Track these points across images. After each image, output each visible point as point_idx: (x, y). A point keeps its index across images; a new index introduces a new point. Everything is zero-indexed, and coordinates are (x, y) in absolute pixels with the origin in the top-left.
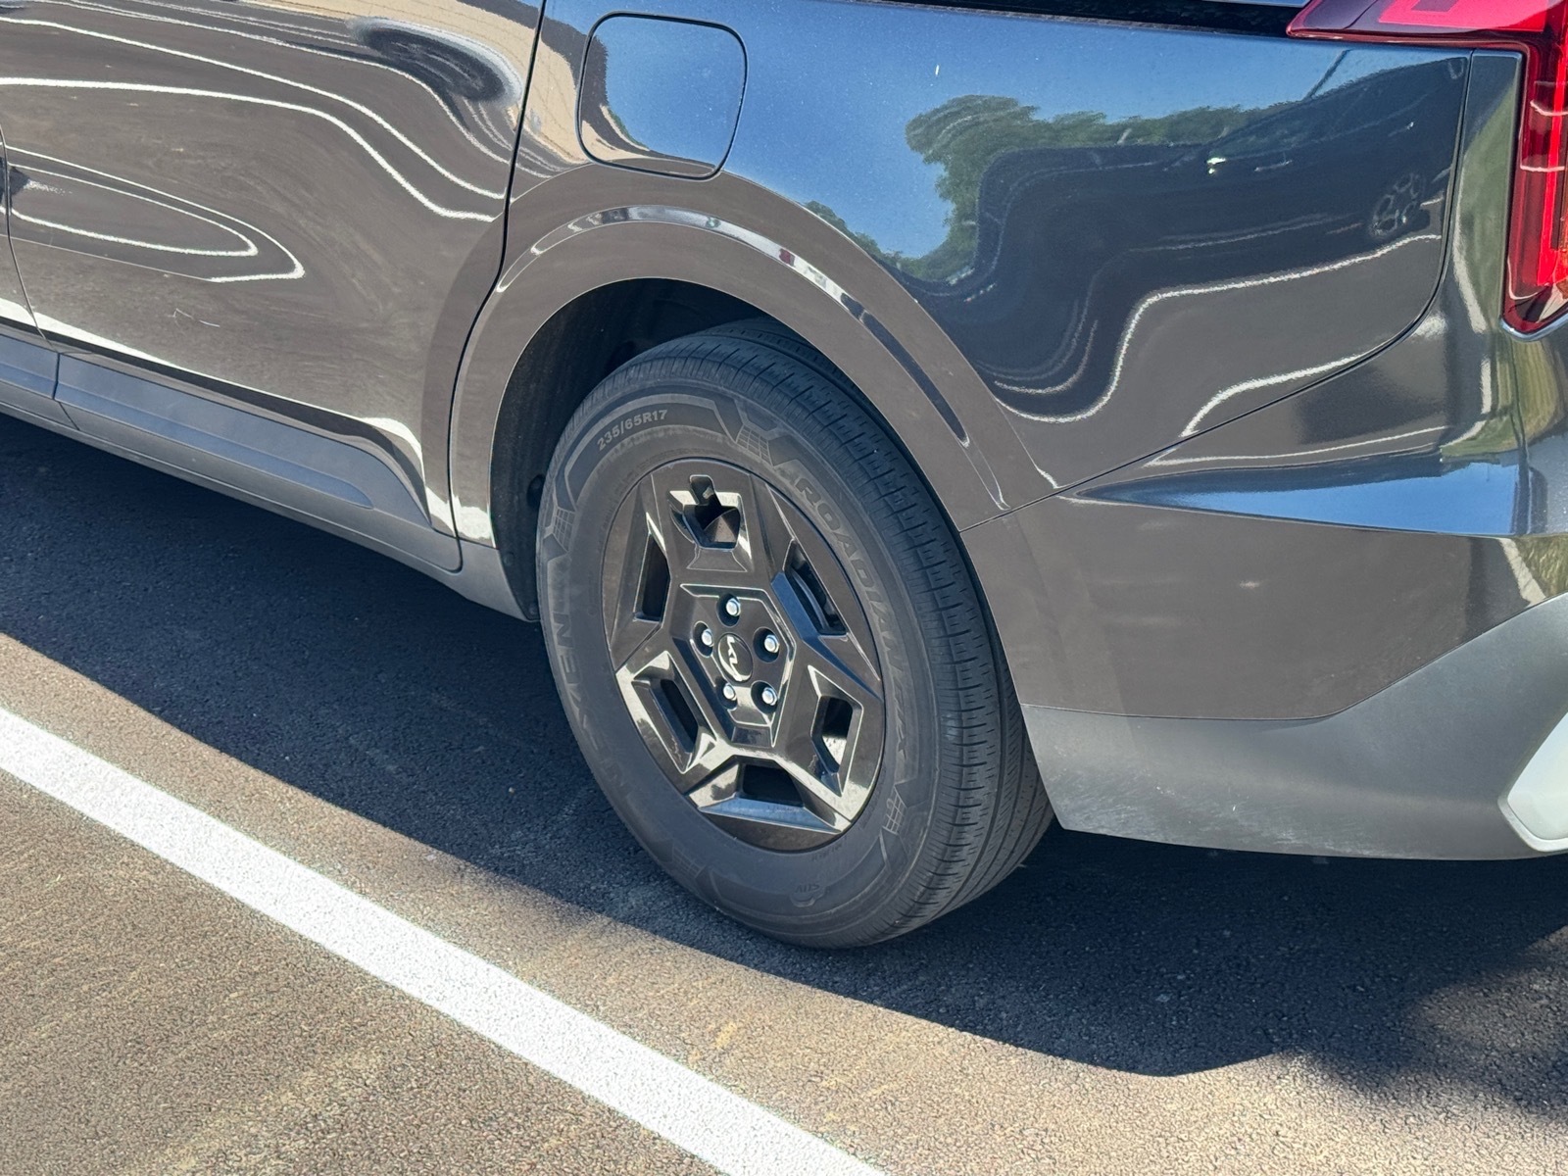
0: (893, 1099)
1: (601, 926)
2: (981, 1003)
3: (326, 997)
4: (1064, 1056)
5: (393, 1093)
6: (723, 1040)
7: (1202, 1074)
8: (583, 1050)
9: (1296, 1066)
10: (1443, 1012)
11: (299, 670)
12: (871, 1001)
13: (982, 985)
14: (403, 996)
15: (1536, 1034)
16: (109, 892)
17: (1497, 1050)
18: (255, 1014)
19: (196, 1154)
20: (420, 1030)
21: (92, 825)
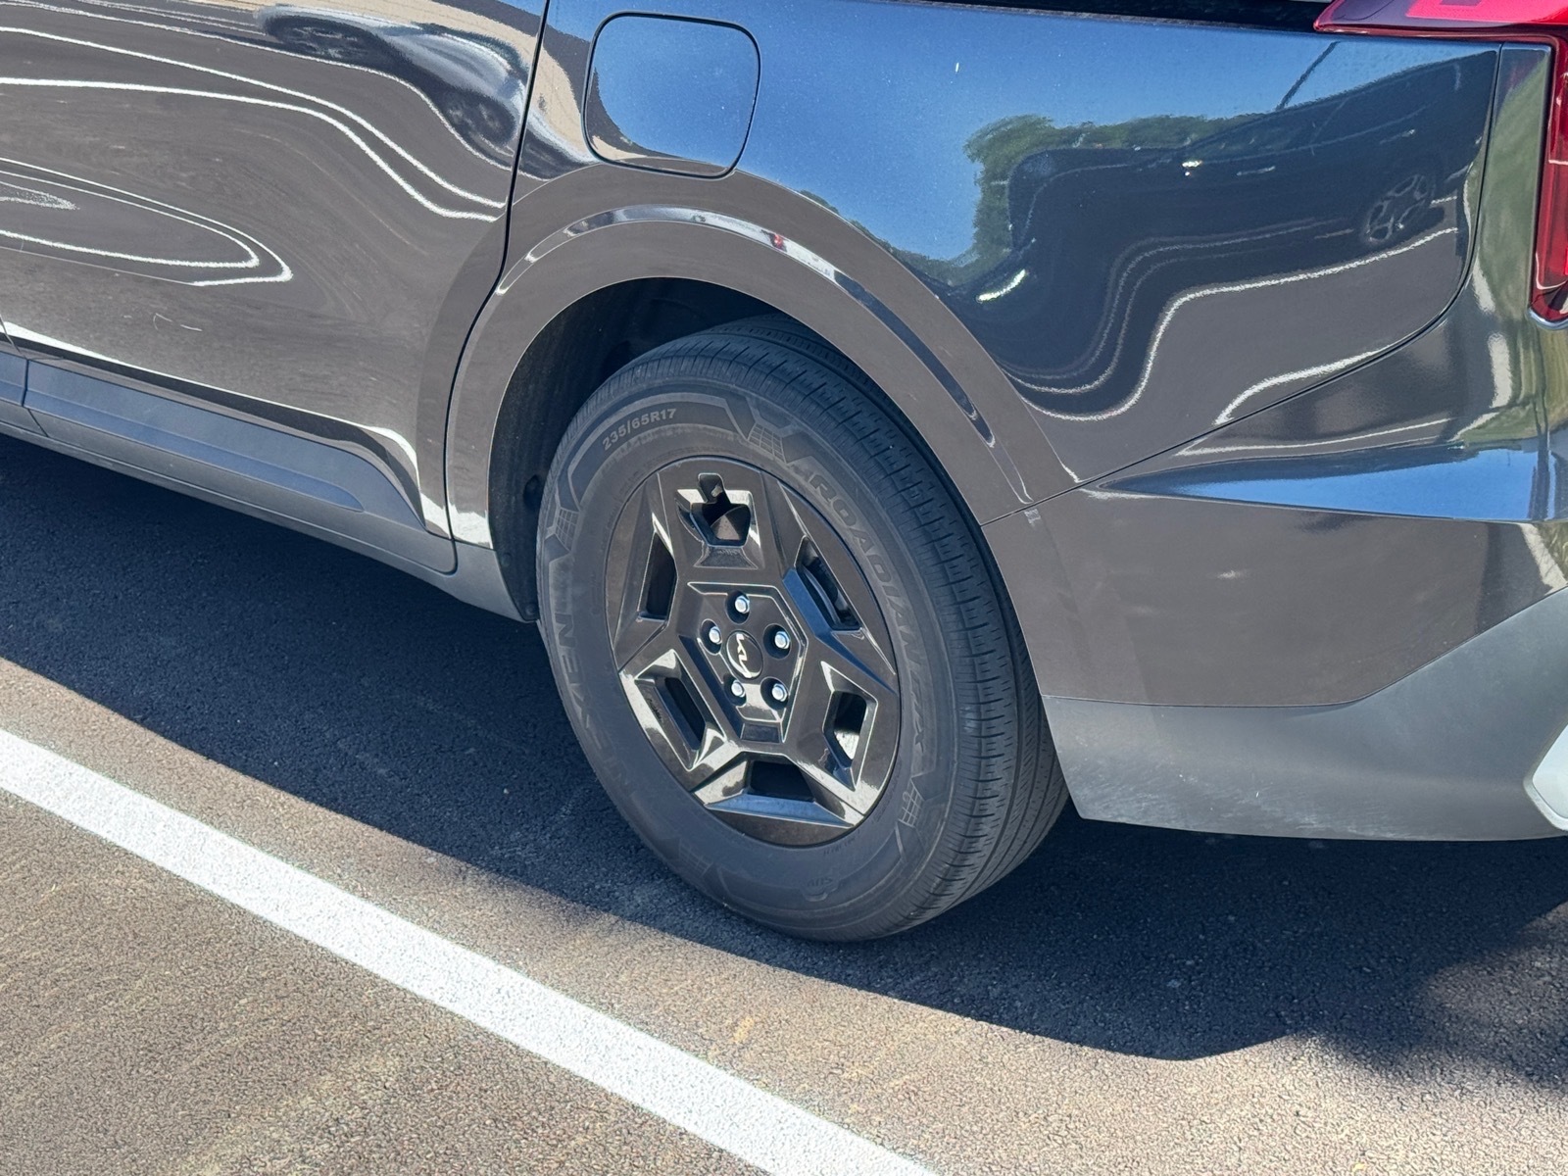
0: (915, 1089)
1: (608, 925)
2: (995, 992)
3: (337, 1001)
4: (1081, 1042)
5: (414, 1094)
6: (740, 1035)
7: (1219, 1057)
8: (602, 1048)
9: (1311, 1046)
10: (1449, 991)
11: (279, 675)
12: (885, 993)
13: (994, 975)
14: (416, 999)
15: (1541, 1010)
16: (107, 902)
17: (1505, 1027)
18: (267, 1020)
19: (219, 1159)
20: (436, 1032)
21: (82, 834)
